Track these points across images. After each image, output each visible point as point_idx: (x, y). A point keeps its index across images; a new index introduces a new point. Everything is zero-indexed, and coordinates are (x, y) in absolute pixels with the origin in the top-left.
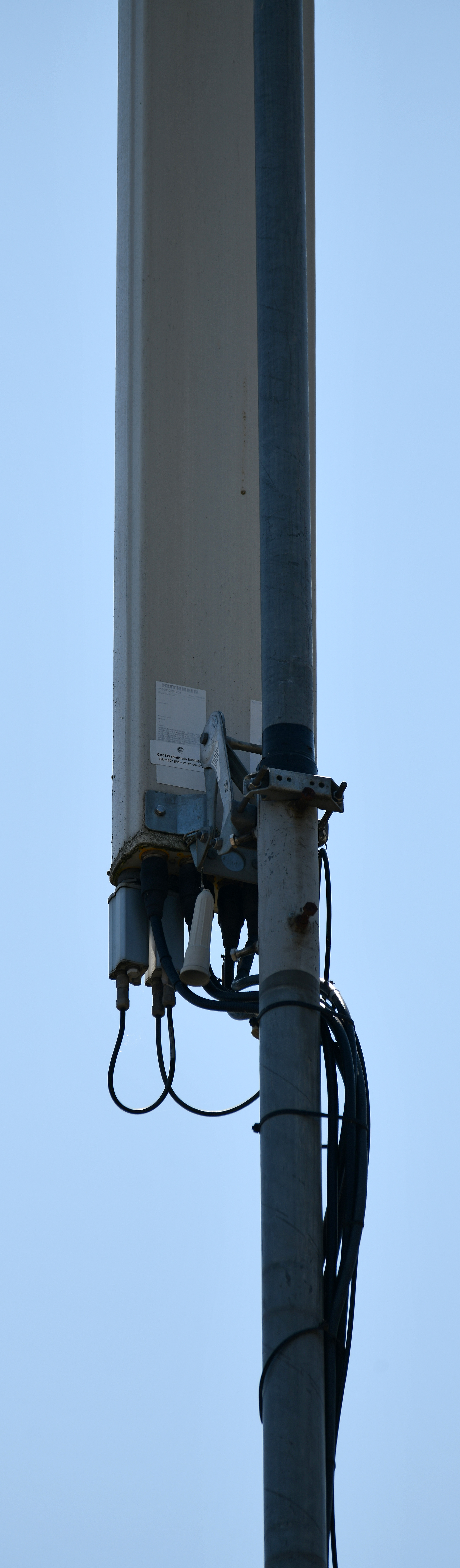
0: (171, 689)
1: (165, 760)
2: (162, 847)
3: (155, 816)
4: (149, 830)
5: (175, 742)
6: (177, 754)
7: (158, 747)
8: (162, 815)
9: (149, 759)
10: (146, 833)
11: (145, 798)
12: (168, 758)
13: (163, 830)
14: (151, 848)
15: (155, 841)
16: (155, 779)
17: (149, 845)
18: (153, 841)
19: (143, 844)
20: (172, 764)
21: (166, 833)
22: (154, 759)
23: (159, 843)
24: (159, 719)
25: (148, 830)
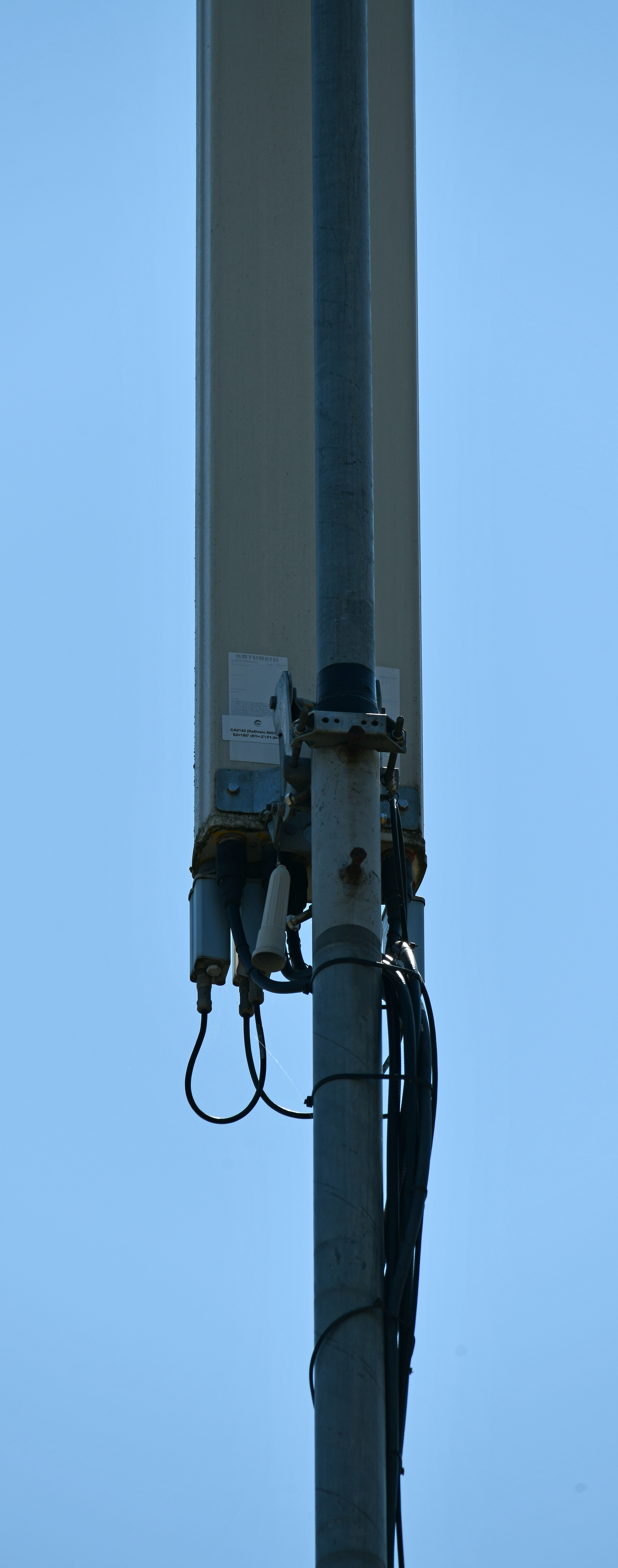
0: (245, 659)
1: (239, 735)
2: (236, 828)
3: (227, 796)
4: (221, 812)
5: (251, 715)
6: (254, 727)
7: (229, 722)
8: (235, 793)
9: (221, 736)
10: (217, 815)
11: (216, 778)
12: (243, 733)
13: (237, 810)
14: (223, 831)
15: (227, 823)
16: (228, 757)
17: (221, 827)
18: (225, 822)
19: (214, 827)
20: (249, 739)
21: (240, 813)
22: (227, 735)
23: (232, 824)
24: (232, 692)
25: (219, 811)
